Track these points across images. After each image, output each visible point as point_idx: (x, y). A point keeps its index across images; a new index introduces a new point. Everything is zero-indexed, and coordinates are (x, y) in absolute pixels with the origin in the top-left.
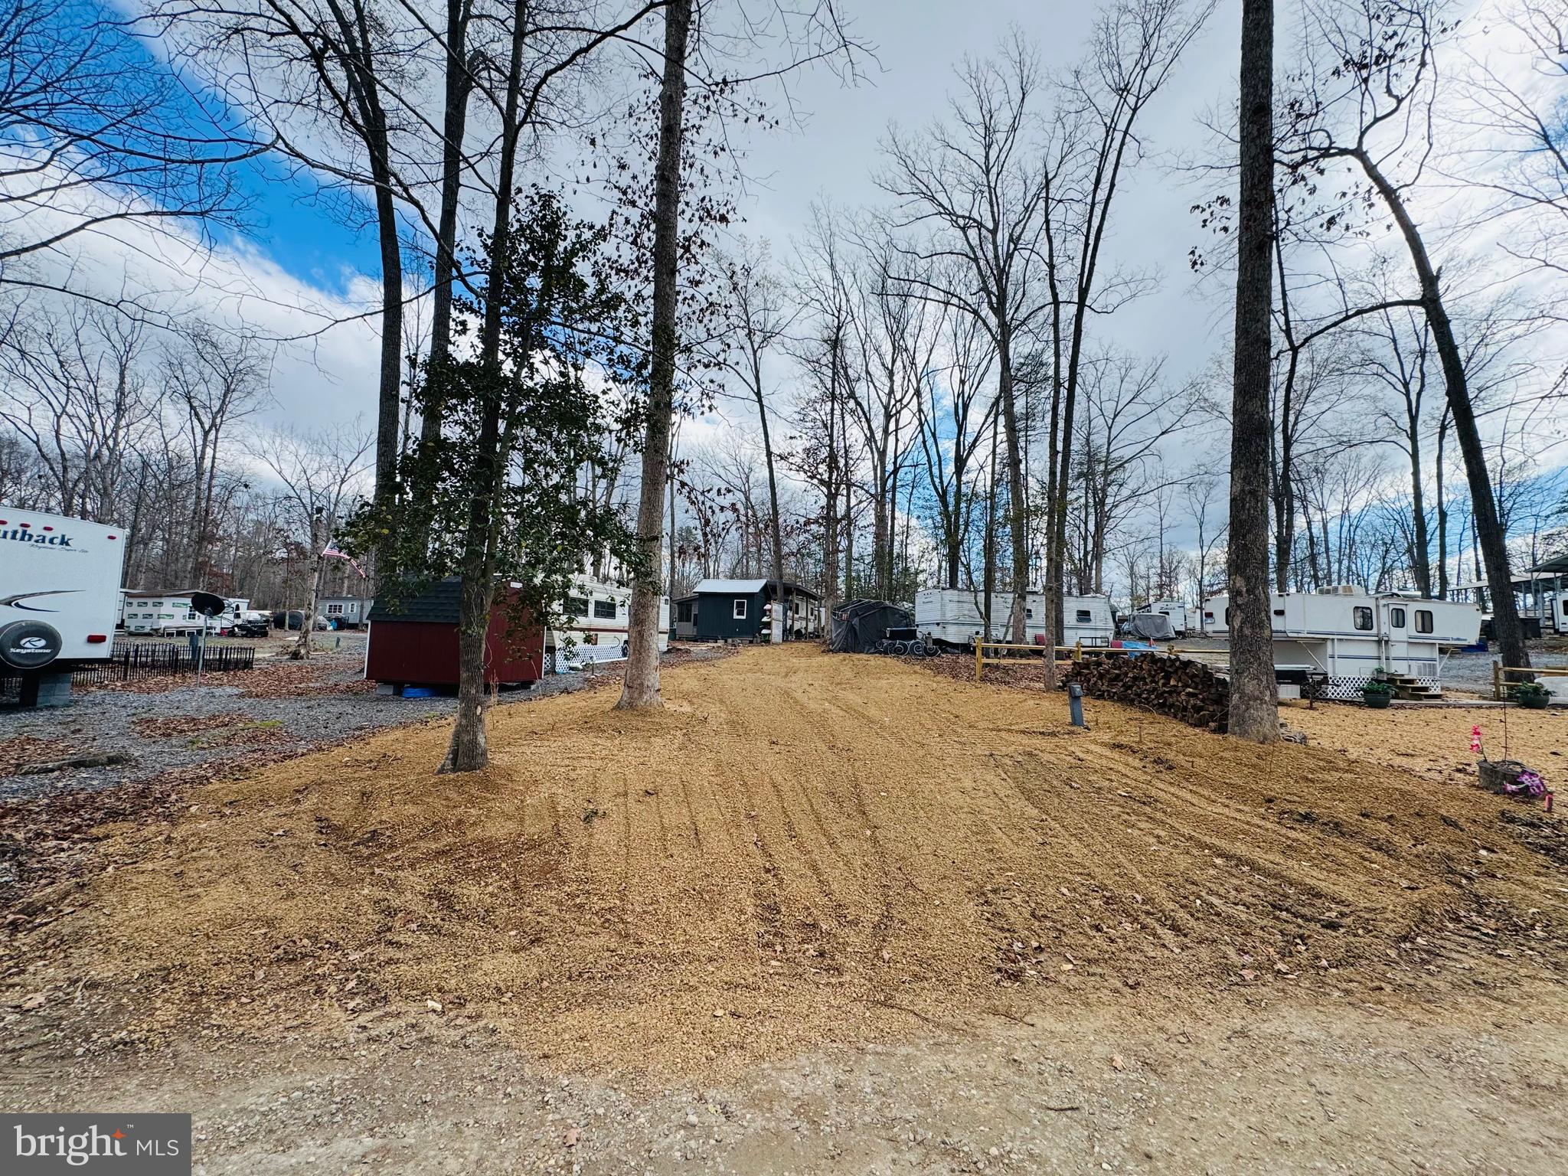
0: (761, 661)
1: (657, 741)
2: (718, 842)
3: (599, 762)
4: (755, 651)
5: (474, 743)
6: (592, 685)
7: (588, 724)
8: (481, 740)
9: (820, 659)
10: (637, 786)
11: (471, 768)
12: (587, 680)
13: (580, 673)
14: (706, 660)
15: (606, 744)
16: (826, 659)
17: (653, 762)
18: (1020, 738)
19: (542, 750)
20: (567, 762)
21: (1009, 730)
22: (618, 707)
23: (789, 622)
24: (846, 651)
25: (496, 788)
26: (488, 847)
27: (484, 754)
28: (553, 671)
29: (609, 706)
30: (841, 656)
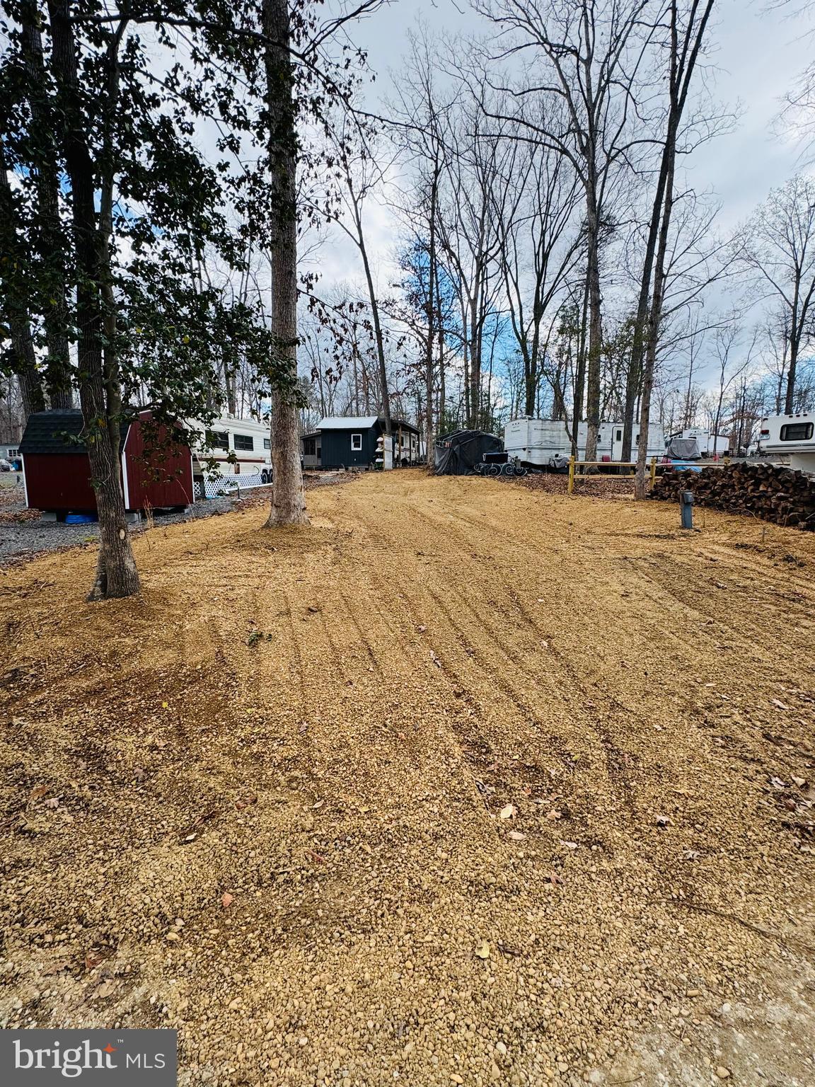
0: (381, 484)
1: (310, 556)
2: (396, 664)
3: (257, 580)
4: (372, 476)
5: (122, 568)
6: (239, 507)
7: (241, 543)
8: (129, 564)
9: (428, 481)
10: (299, 604)
11: (123, 594)
12: (234, 503)
13: (229, 498)
14: (334, 484)
15: (260, 562)
16: (435, 480)
17: (311, 578)
18: (640, 541)
19: (198, 570)
20: (224, 582)
21: (626, 535)
22: (267, 526)
23: (397, 453)
24: (449, 474)
25: (151, 615)
26: (146, 681)
27: (135, 578)
28: (203, 496)
29: (257, 526)
30: (446, 478)
